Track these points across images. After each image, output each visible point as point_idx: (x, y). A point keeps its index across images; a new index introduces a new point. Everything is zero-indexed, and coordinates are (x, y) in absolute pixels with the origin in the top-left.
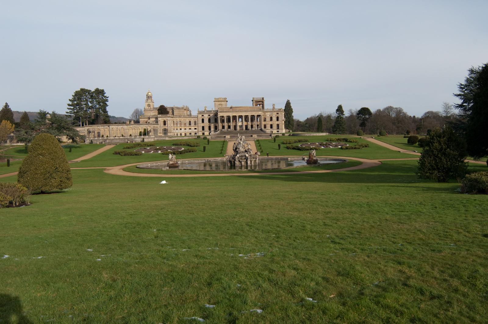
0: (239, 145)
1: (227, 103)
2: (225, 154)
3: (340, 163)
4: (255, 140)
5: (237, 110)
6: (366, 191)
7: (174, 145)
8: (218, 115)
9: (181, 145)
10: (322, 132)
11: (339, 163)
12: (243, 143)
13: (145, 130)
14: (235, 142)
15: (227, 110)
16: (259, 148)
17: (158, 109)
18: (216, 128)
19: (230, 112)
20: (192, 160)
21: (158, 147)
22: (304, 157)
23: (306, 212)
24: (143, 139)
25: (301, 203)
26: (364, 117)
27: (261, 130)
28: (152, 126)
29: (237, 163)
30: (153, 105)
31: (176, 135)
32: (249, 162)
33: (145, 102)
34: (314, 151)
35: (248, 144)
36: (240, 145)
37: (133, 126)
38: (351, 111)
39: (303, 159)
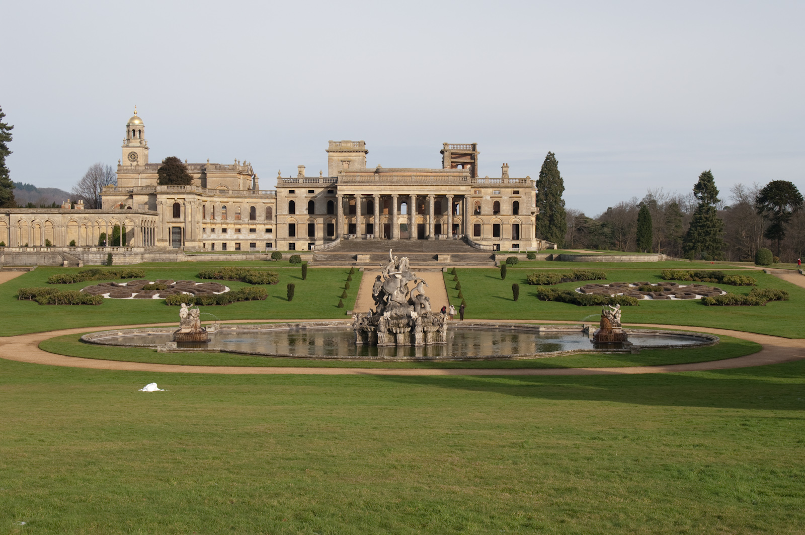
0: (392, 284)
1: (367, 156)
2: (351, 310)
3: (694, 345)
4: (445, 270)
5: (395, 179)
6: (734, 432)
7: (200, 276)
8: (338, 192)
9: (222, 278)
10: (649, 252)
11: (690, 346)
12: (403, 276)
13: (116, 229)
14: (380, 274)
15: (364, 179)
16: (456, 293)
17: (159, 167)
18: (330, 230)
19: (374, 183)
20: (249, 325)
21: (152, 283)
22: (587, 325)
23: (503, 486)
24: (110, 256)
25: (510, 461)
26: (778, 212)
27: (466, 240)
28: (138, 219)
29: (384, 338)
30: (146, 156)
31: (209, 248)
32: (419, 336)
33: (123, 147)
34: (616, 309)
35: (418, 281)
36: (395, 282)
37: (80, 215)
38: (739, 190)
39: (585, 331)
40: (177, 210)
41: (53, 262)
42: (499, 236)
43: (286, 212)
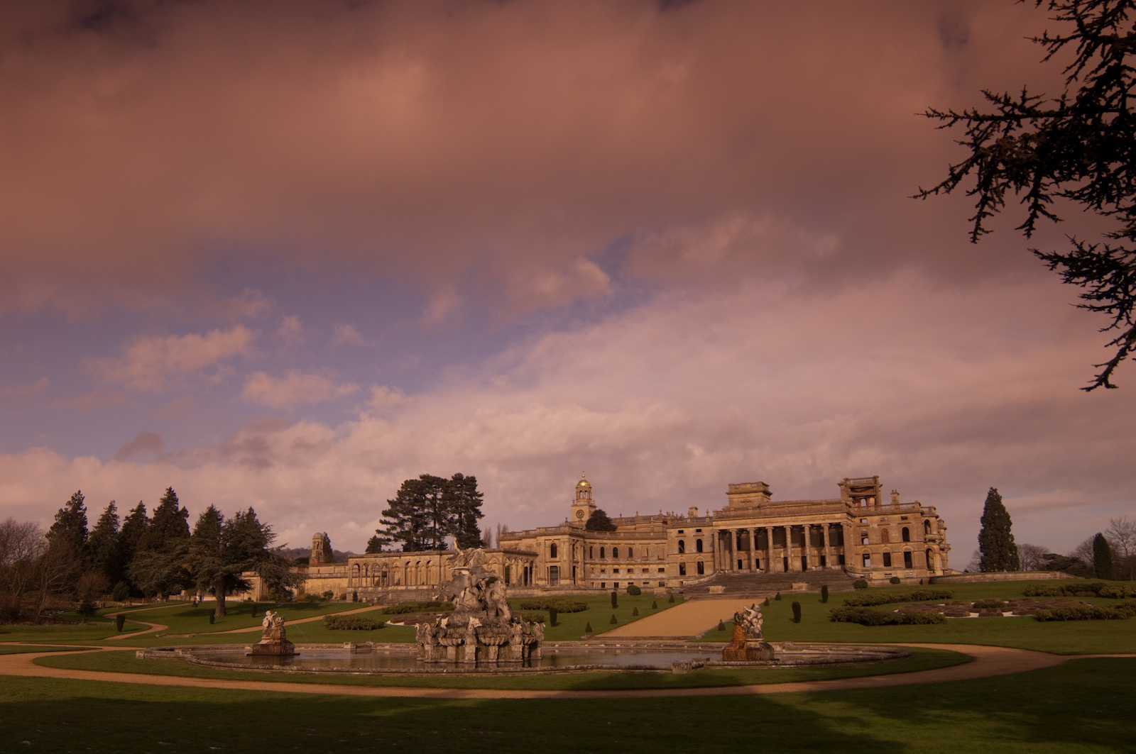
40: (554, 551)
41: (428, 598)
42: (890, 565)
43: (676, 551)
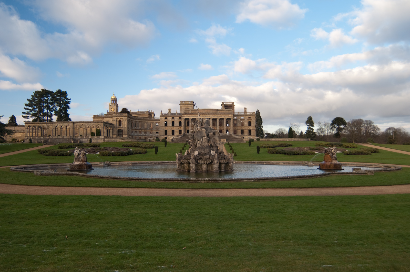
0: (199, 134)
1: (194, 106)
4: (225, 144)
5: (204, 112)
7: (123, 146)
8: (183, 117)
12: (206, 130)
13: (98, 130)
15: (193, 113)
16: (231, 151)
18: (180, 132)
19: (196, 114)
24: (91, 139)
26: (339, 128)
27: (231, 135)
32: (216, 166)
33: (109, 106)
34: (333, 149)
42: (243, 134)
43: (164, 125)
